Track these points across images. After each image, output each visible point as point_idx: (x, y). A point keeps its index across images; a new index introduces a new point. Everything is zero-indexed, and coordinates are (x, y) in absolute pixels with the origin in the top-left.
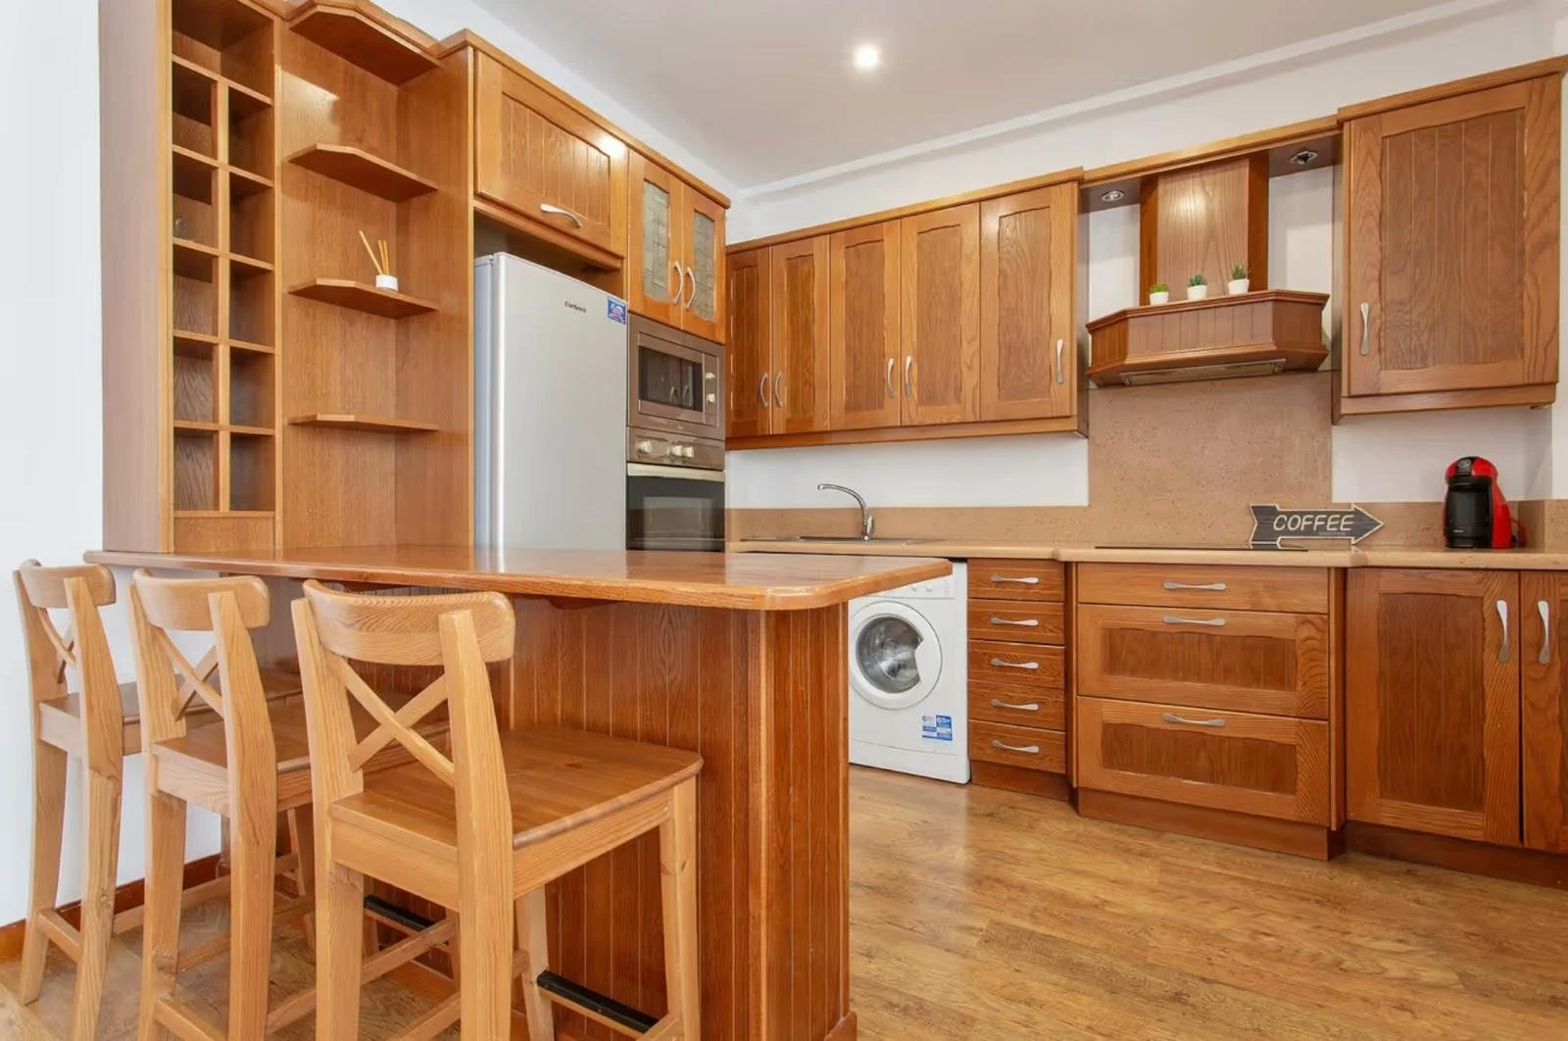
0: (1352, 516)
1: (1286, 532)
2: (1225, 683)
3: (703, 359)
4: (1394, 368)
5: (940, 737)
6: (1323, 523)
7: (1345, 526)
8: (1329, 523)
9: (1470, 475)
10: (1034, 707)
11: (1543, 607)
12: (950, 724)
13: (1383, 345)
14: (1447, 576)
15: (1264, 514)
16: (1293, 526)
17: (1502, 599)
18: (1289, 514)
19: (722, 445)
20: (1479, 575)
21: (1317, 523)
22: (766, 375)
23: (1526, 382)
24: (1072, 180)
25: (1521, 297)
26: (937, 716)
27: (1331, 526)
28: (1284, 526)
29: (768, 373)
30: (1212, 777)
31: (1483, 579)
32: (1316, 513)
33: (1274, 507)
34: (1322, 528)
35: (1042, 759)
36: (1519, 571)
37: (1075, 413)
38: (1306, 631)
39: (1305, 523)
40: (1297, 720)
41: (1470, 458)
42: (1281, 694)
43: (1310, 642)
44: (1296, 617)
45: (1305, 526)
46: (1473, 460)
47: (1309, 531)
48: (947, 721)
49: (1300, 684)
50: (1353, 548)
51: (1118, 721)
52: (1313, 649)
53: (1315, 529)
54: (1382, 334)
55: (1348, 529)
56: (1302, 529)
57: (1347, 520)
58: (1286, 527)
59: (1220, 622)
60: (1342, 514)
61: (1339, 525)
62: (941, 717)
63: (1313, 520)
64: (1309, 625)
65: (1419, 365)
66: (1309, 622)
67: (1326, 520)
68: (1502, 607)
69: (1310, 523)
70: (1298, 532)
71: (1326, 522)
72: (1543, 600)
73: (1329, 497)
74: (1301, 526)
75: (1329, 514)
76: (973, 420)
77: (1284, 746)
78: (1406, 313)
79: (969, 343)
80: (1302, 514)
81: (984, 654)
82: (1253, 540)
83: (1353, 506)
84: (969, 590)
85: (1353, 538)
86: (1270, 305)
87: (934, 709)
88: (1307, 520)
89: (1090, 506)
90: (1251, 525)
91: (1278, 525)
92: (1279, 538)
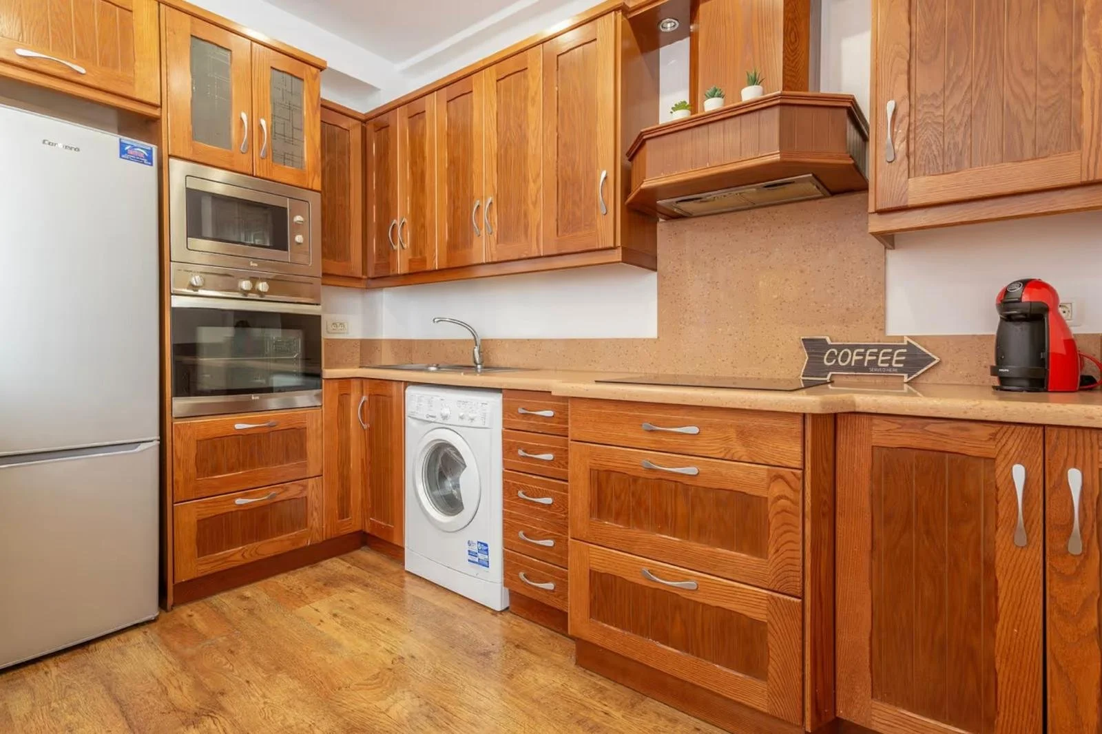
0: (905, 351)
1: (837, 367)
2: (698, 541)
3: (288, 204)
4: (924, 175)
5: (480, 563)
6: (875, 358)
7: (897, 362)
8: (881, 358)
9: (1020, 301)
10: (550, 543)
11: (1075, 478)
12: (487, 550)
13: (912, 149)
14: (953, 428)
15: (815, 347)
16: (842, 361)
17: (1019, 463)
18: (840, 348)
19: (319, 281)
20: (991, 430)
21: (868, 358)
22: (395, 221)
23: (1084, 179)
24: (616, 10)
25: (1079, 70)
26: (478, 542)
27: (883, 362)
28: (834, 361)
29: (397, 219)
30: (686, 645)
31: (995, 434)
32: (867, 347)
33: (825, 339)
34: (873, 363)
35: (558, 597)
36: (1044, 426)
37: (619, 243)
38: (778, 489)
39: (855, 358)
40: (770, 593)
41: (1021, 281)
42: (754, 560)
43: (782, 501)
44: (768, 470)
45: (856, 361)
46: (1026, 283)
47: (859, 367)
48: (484, 549)
49: (772, 550)
50: (906, 386)
51: (603, 570)
52: (784, 511)
53: (866, 364)
54: (912, 136)
55: (901, 365)
56: (853, 364)
57: (899, 355)
58: (837, 361)
59: (692, 470)
60: (895, 348)
61: (891, 359)
62: (481, 543)
63: (863, 355)
64: (780, 480)
65: (953, 169)
66: (782, 477)
67: (877, 354)
68: (1019, 473)
69: (861, 357)
70: (849, 368)
71: (878, 357)
72: (1075, 467)
73: (883, 330)
74: (851, 362)
75: (881, 347)
76: (536, 255)
77: (753, 621)
78: (937, 108)
79: (534, 181)
80: (852, 348)
81: (514, 484)
82: (803, 376)
83: (906, 339)
84: (504, 421)
85: (906, 375)
86: (777, 110)
87: (475, 534)
88: (858, 354)
89: (658, 337)
90: (803, 358)
91: (829, 360)
92: (830, 373)
